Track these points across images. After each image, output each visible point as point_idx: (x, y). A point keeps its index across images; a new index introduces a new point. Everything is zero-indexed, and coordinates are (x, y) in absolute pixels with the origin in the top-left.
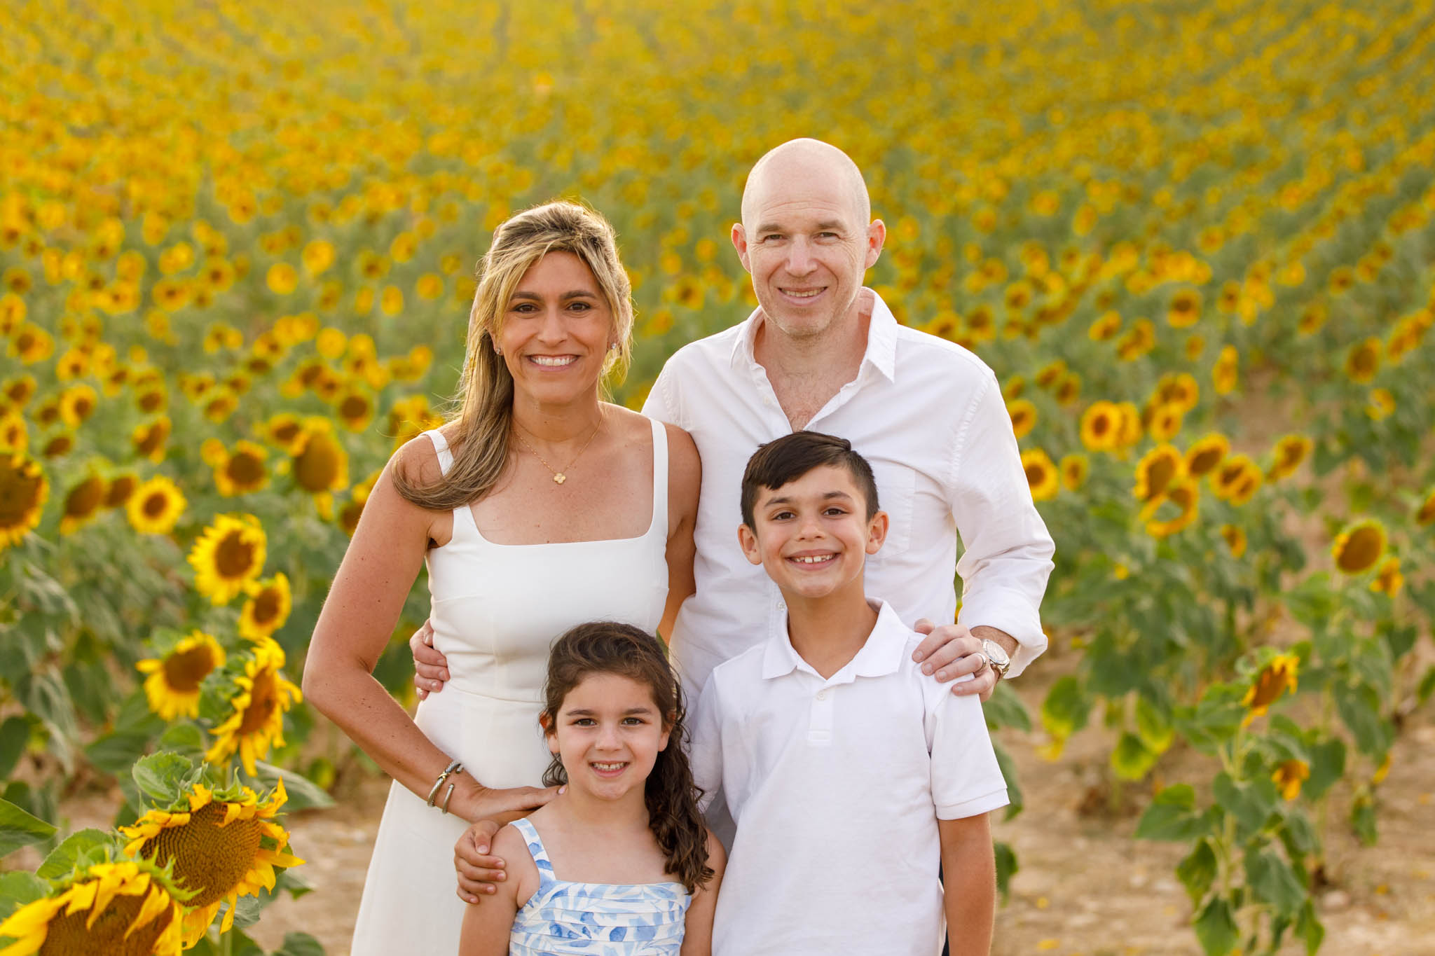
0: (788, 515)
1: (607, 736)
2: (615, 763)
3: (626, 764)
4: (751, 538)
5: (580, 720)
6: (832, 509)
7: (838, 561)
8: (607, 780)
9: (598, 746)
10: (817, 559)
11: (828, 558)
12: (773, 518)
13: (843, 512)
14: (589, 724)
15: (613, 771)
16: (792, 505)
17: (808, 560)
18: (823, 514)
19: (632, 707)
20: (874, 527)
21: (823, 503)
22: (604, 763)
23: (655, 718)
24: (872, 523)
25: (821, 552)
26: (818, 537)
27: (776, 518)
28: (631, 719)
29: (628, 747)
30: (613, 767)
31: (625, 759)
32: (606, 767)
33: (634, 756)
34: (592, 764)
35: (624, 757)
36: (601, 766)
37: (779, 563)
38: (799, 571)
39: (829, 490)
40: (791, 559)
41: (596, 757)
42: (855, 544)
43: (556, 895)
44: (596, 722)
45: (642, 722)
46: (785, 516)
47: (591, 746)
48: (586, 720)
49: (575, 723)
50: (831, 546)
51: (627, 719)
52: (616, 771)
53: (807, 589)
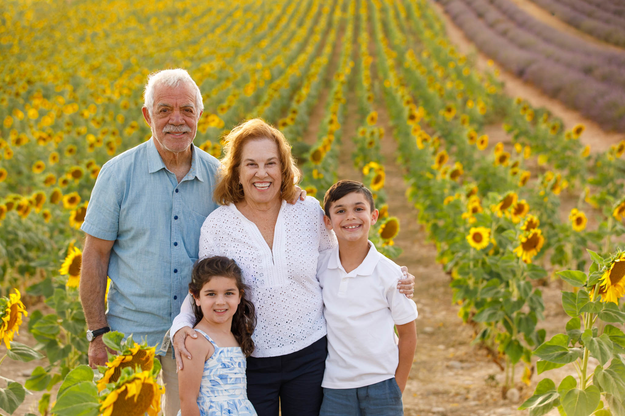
0: (342, 211)
1: (220, 299)
2: (223, 309)
3: (227, 310)
4: (328, 220)
5: (210, 294)
6: (358, 209)
7: (361, 228)
8: (220, 316)
9: (217, 303)
10: (354, 227)
11: (357, 226)
12: (337, 213)
13: (362, 210)
14: (212, 295)
15: (222, 312)
16: (343, 208)
17: (350, 227)
18: (355, 210)
19: (229, 288)
20: (373, 215)
21: (355, 206)
22: (219, 310)
23: (237, 292)
24: (373, 213)
25: (355, 224)
26: (354, 219)
27: (338, 212)
28: (228, 293)
29: (228, 304)
30: (222, 311)
31: (227, 308)
32: (220, 311)
33: (230, 307)
34: (215, 310)
35: (226, 307)
36: (218, 311)
37: (339, 229)
38: (347, 232)
39: (357, 202)
40: (344, 227)
41: (216, 308)
42: (367, 221)
43: (221, 352)
44: (215, 294)
45: (233, 294)
46: (341, 212)
47: (214, 303)
48: (212, 294)
49: (208, 295)
50: (359, 222)
51: (227, 293)
52: (223, 312)
53: (350, 238)
